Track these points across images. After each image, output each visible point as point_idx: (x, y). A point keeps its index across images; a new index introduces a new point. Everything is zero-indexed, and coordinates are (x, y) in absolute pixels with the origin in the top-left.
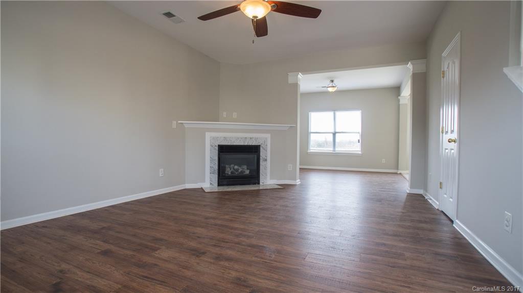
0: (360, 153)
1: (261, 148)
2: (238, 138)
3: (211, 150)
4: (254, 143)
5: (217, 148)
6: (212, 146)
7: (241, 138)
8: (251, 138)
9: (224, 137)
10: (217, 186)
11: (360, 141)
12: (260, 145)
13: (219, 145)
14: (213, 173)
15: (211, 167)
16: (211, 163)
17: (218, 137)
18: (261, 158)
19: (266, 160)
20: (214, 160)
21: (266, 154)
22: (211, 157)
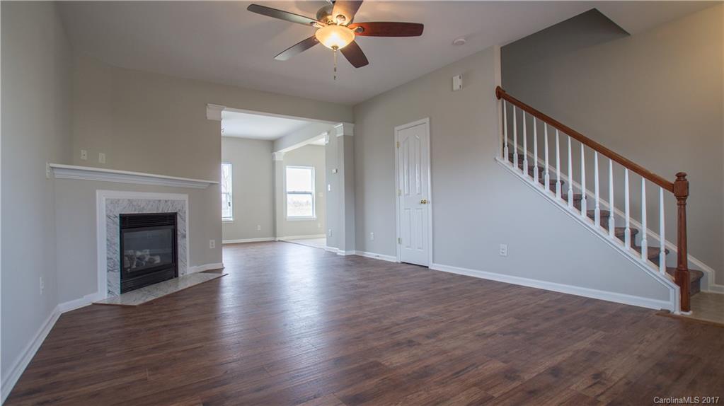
0: (231, 219)
1: (178, 217)
2: (149, 201)
3: (107, 225)
4: (169, 210)
5: (118, 220)
6: (108, 217)
7: (154, 202)
8: (166, 201)
9: (129, 200)
10: (119, 295)
11: (231, 204)
12: (176, 213)
13: (120, 215)
14: (112, 271)
15: (108, 259)
16: (108, 250)
17: (119, 200)
18: (179, 233)
19: (185, 236)
20: (114, 244)
21: (184, 226)
22: (108, 240)
